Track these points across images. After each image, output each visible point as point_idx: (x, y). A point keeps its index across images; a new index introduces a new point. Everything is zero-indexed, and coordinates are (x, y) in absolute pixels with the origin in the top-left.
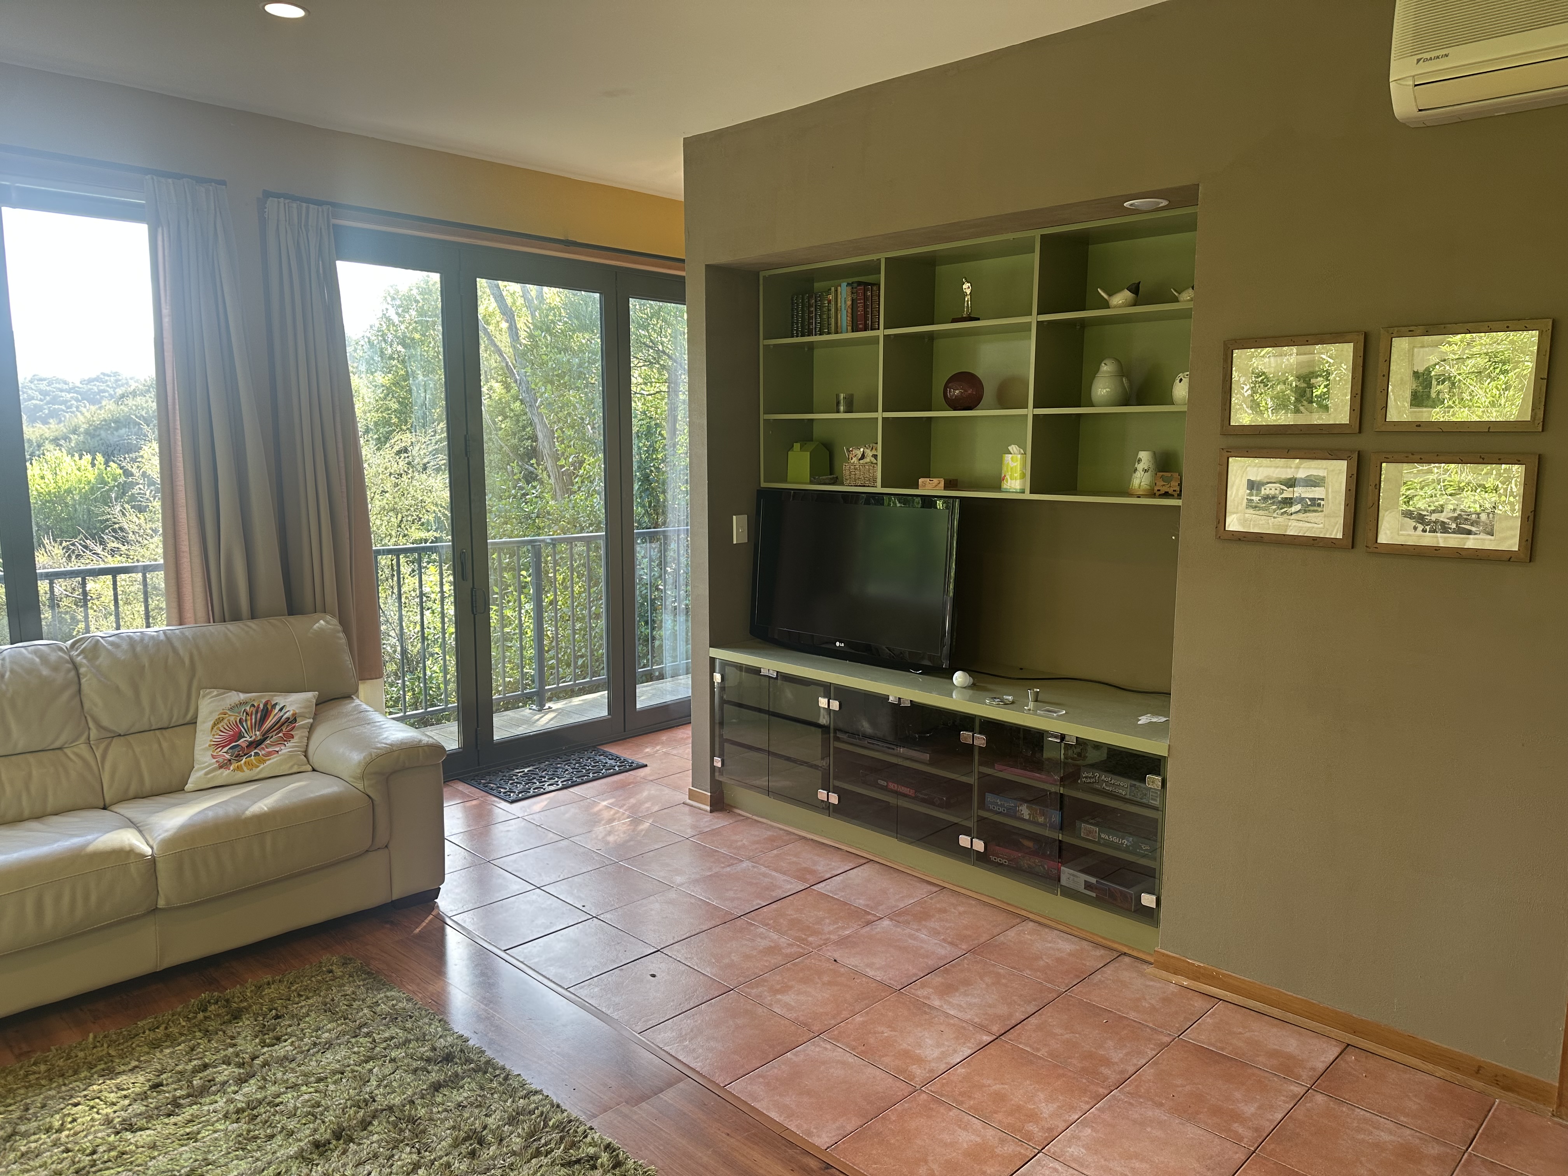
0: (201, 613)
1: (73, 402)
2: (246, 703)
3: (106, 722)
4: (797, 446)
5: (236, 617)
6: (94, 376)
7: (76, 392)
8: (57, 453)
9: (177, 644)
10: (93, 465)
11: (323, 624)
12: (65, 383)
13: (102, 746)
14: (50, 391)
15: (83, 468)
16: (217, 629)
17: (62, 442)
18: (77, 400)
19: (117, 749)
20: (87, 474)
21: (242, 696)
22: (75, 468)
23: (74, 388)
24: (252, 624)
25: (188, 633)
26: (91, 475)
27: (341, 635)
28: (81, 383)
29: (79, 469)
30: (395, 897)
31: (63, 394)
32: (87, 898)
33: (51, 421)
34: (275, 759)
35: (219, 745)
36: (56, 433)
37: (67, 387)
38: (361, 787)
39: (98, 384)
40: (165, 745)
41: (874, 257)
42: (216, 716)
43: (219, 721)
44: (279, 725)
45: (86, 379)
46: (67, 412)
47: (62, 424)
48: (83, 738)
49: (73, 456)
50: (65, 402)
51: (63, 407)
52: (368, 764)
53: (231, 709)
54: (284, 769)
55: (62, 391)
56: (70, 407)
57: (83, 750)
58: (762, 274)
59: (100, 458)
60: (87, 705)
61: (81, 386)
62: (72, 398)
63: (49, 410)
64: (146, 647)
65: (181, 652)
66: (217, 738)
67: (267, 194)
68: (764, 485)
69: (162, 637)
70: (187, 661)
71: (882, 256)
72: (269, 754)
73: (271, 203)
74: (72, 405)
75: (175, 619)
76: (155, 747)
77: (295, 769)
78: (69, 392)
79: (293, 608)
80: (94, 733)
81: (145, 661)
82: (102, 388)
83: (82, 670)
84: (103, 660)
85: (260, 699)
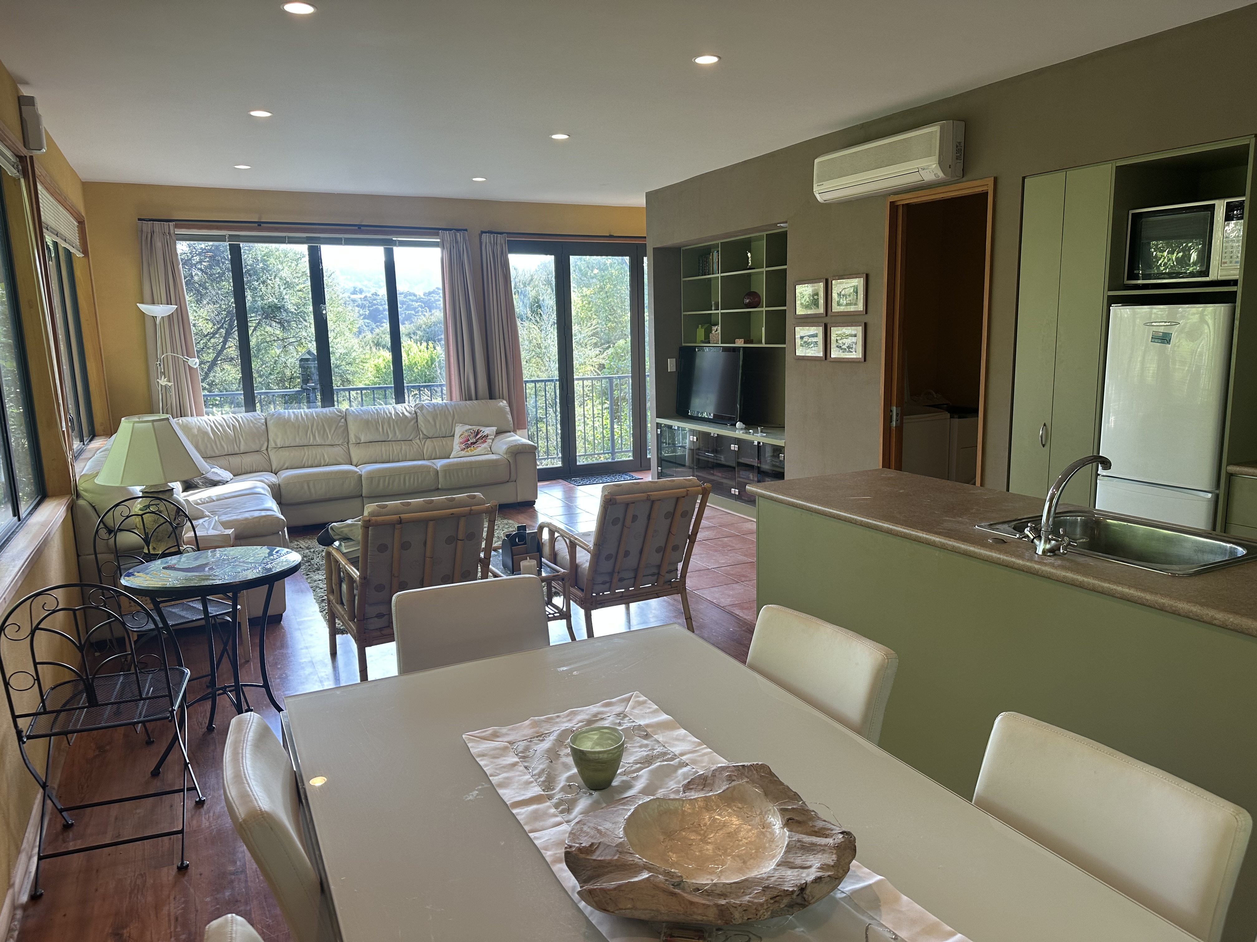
0: (458, 398)
1: (420, 309)
2: (471, 429)
3: (425, 433)
4: (700, 326)
5: (470, 399)
6: (432, 290)
7: (421, 302)
8: (409, 342)
9: (449, 407)
10: (427, 349)
11: (504, 403)
12: (415, 295)
13: (424, 441)
14: (406, 301)
15: (422, 350)
16: (463, 403)
17: (412, 336)
18: (422, 308)
19: (428, 442)
20: (425, 355)
21: (470, 427)
22: (418, 350)
23: (419, 299)
24: (475, 402)
25: (453, 404)
26: (426, 355)
27: (508, 408)
28: (424, 295)
29: (420, 351)
30: (519, 500)
31: (413, 303)
32: (418, 479)
33: (406, 322)
34: (479, 449)
35: (461, 443)
36: (410, 330)
37: (415, 298)
38: (505, 457)
39: (434, 295)
40: (444, 443)
41: (717, 242)
42: (461, 433)
43: (462, 435)
44: (482, 437)
45: (427, 292)
46: (416, 316)
47: (412, 325)
48: (418, 437)
49: (417, 343)
50: (414, 309)
51: (413, 312)
52: (508, 449)
53: (466, 431)
54: (483, 452)
55: (413, 301)
56: (418, 312)
57: (418, 441)
58: (682, 249)
59: (431, 345)
60: (419, 426)
61: (424, 297)
62: (418, 305)
63: (405, 315)
64: (438, 407)
65: (450, 410)
66: (461, 441)
67: (482, 232)
68: (683, 345)
69: (444, 404)
70: (452, 413)
71: (719, 242)
72: (478, 447)
73: (484, 235)
74: (419, 310)
75: (449, 399)
76: (441, 443)
77: (486, 453)
78: (417, 302)
79: (492, 396)
80: (421, 435)
81: (438, 412)
82: (437, 298)
83: (418, 414)
84: (425, 411)
85: (476, 428)
